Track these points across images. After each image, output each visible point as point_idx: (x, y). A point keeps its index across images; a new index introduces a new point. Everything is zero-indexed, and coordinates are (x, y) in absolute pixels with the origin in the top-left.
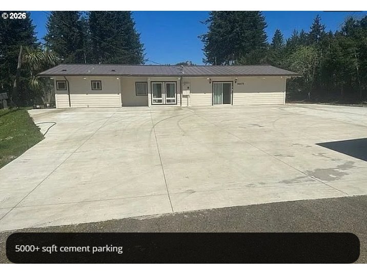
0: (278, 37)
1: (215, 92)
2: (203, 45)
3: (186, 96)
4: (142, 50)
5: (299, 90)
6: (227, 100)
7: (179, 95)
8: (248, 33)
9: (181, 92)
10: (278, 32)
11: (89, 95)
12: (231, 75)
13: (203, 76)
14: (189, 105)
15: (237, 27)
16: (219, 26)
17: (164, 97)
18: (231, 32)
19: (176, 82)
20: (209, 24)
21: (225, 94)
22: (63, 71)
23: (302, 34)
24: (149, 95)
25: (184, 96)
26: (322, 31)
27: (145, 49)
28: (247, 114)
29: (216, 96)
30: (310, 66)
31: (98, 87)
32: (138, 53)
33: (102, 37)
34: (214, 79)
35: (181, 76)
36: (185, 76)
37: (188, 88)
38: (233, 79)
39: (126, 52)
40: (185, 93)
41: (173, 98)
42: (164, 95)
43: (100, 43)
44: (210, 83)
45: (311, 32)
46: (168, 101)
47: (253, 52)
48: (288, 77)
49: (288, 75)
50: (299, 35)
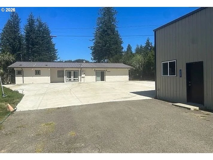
0: (129, 48)
1: (97, 75)
2: (91, 51)
3: (83, 77)
4: (56, 53)
5: (138, 75)
6: (103, 79)
7: (80, 77)
8: (113, 47)
9: (81, 76)
10: (129, 45)
11: (34, 77)
12: (104, 68)
13: (91, 68)
14: (85, 82)
15: (108, 44)
16: (99, 43)
17: (72, 78)
18: (105, 46)
19: (78, 71)
20: (94, 41)
21: (102, 76)
22: (20, 65)
23: (141, 47)
24: (65, 77)
25: (82, 77)
26: (150, 45)
27: (58, 52)
28: (110, 85)
29: (97, 77)
30: (140, 64)
31: (39, 73)
32: (54, 54)
33: (33, 45)
34: (96, 69)
35: (81, 68)
36: (82, 68)
37: (84, 73)
38: (105, 69)
39: (47, 54)
40: (83, 76)
41: (77, 78)
42: (72, 77)
43: (32, 49)
44: (95, 71)
45: (145, 46)
46: (74, 80)
47: (116, 56)
48: (129, 69)
49: (129, 68)
50: (139, 47)
